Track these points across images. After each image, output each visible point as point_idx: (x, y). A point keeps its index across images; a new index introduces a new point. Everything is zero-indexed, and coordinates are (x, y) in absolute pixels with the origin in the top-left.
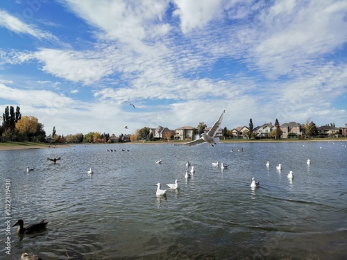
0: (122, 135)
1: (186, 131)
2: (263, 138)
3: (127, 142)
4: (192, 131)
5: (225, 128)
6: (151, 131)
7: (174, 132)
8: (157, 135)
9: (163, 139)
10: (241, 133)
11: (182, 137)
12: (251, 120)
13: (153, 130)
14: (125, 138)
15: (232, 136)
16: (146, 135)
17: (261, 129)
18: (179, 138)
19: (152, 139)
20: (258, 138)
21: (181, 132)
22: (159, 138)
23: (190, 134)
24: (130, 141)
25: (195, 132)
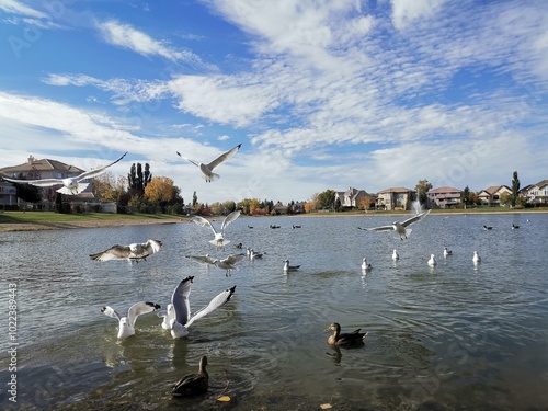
0: (293, 203)
1: (395, 195)
2: (539, 205)
3: (299, 213)
4: (406, 196)
5: (467, 190)
6: (337, 196)
7: (374, 198)
8: (347, 203)
9: (356, 208)
10: (496, 198)
11: (389, 206)
12: (515, 175)
13: (342, 194)
14: (297, 208)
15: (479, 203)
16: (329, 202)
17: (536, 189)
18: (383, 206)
19: (339, 208)
20: (529, 206)
21: (387, 197)
22: (351, 207)
23: (404, 200)
24: (304, 212)
25: (412, 196)
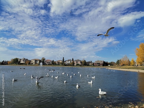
0: (4, 61)
1: (36, 61)
2: (67, 65)
3: (6, 64)
4: (39, 61)
5: (53, 61)
6: (19, 60)
7: (30, 61)
8: (22, 62)
9: (25, 64)
10: (59, 63)
11: (34, 64)
12: (63, 58)
13: (20, 59)
14: (5, 63)
15: (56, 64)
16: (16, 61)
17: (67, 62)
18: (32, 63)
19: (19, 63)
20: (66, 65)
21: (34, 61)
22: (23, 63)
23: (38, 62)
24: (7, 64)
